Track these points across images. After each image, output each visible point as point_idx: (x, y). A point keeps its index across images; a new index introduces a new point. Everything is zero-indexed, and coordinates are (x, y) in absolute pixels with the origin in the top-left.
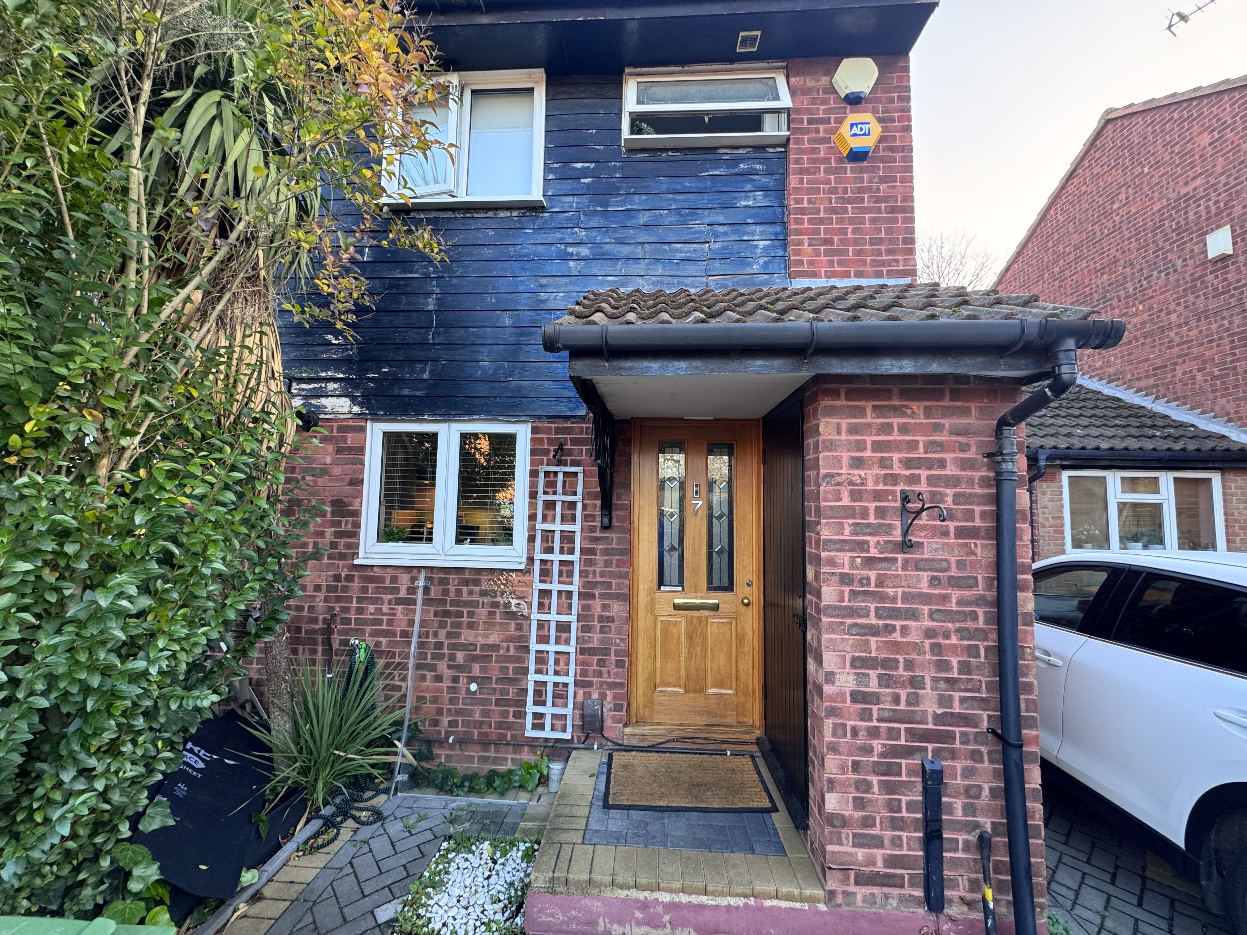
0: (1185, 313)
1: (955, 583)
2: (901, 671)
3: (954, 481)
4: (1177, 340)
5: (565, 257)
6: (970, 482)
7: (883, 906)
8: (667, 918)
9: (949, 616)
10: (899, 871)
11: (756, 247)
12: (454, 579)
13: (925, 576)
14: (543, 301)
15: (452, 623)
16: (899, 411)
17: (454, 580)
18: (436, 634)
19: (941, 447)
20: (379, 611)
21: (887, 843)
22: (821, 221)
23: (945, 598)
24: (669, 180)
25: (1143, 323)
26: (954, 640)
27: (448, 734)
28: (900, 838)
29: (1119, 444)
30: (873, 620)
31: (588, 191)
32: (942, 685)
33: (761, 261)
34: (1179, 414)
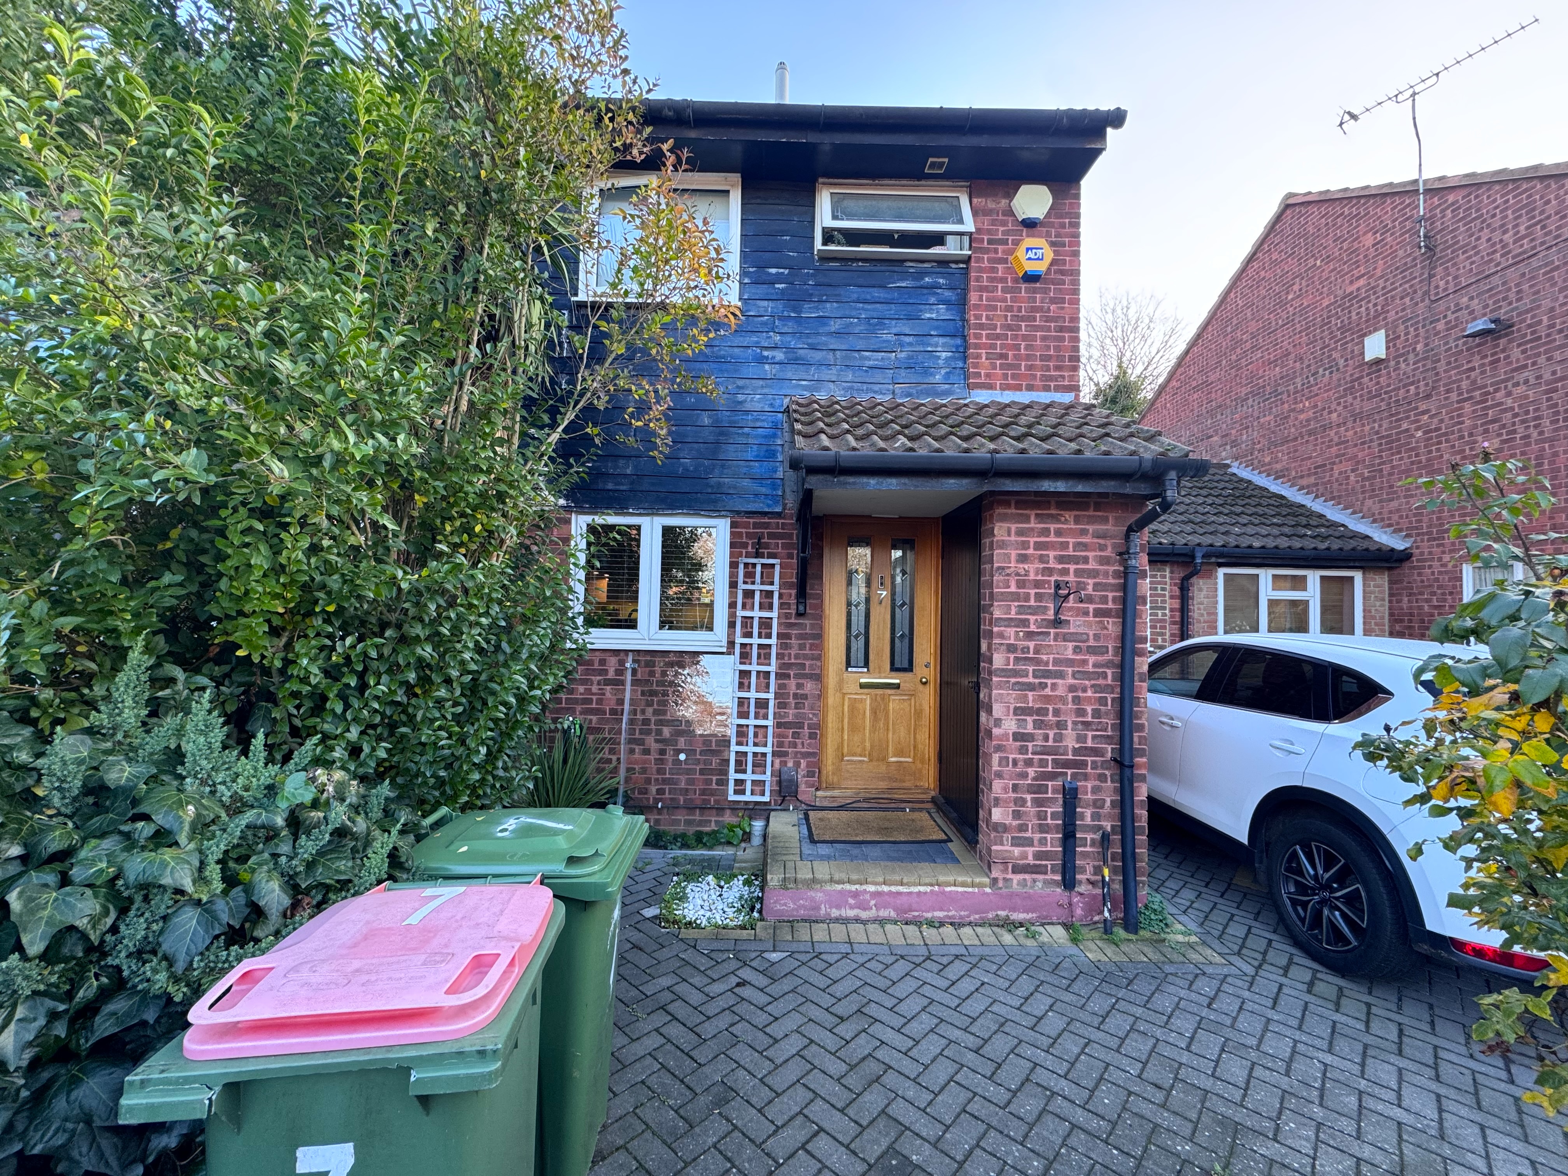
0: (1344, 414)
1: (1092, 651)
2: (1050, 717)
3: (1093, 574)
4: (1336, 439)
5: (761, 360)
6: (1106, 574)
7: (1032, 887)
8: (873, 902)
9: (1087, 675)
10: (1044, 863)
11: (939, 358)
12: (660, 662)
13: (1071, 645)
14: (741, 403)
15: (659, 701)
16: (1055, 519)
18: (643, 712)
19: (1085, 547)
20: (588, 691)
21: (1036, 842)
22: (998, 337)
23: (1084, 662)
24: (859, 289)
25: (1308, 420)
26: (1089, 693)
27: (656, 801)
28: (1045, 838)
29: (1270, 543)
30: (1031, 679)
31: (782, 297)
32: (1080, 726)
33: (943, 371)
34: (1334, 514)
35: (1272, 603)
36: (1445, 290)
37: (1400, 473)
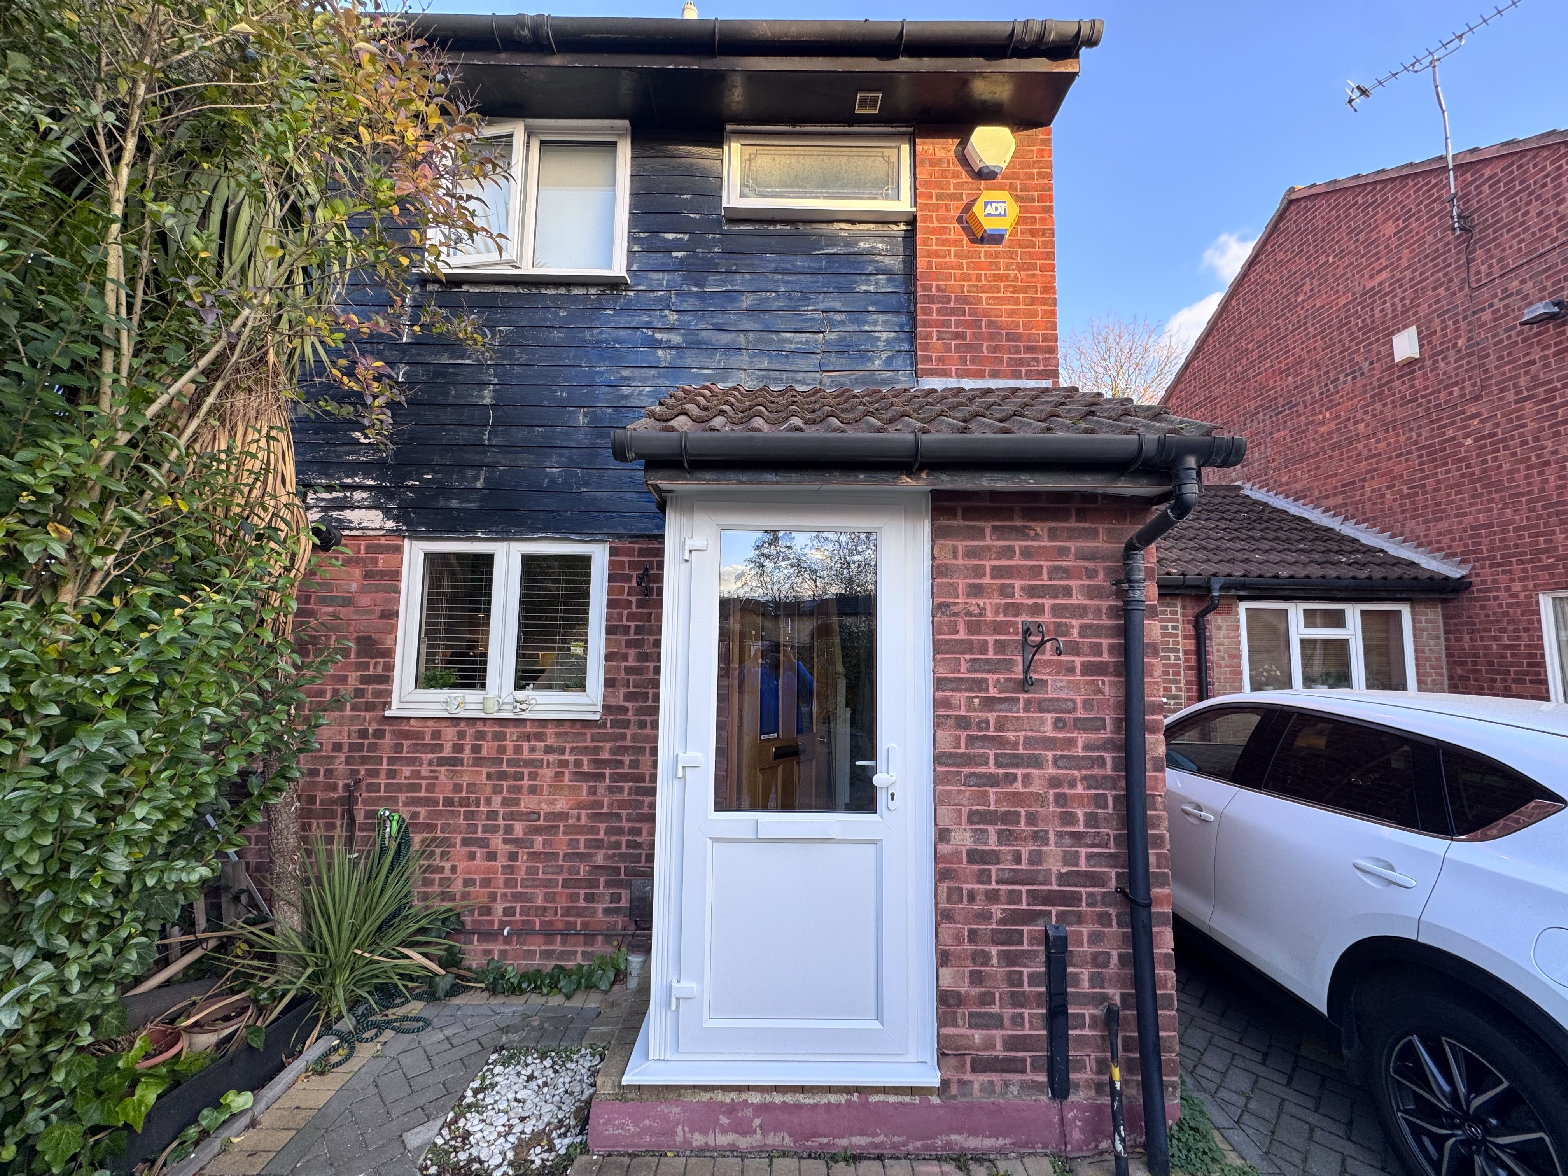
0: (1373, 423)
1: (1081, 725)
2: (1023, 826)
3: (1079, 612)
4: (1365, 453)
5: (654, 344)
6: (1098, 612)
7: (1003, 1095)
8: (757, 1122)
9: (1075, 762)
10: (1021, 1054)
11: (878, 339)
13: (1049, 717)
14: (626, 397)
15: (509, 787)
16: (1021, 532)
17: (512, 734)
18: (488, 801)
19: (1067, 573)
20: (417, 774)
21: (1007, 1022)
22: (952, 311)
23: (1071, 742)
24: (777, 257)
25: (1330, 433)
26: (1080, 789)
27: (503, 924)
28: (1021, 1015)
29: (1300, 572)
30: (992, 769)
31: (681, 266)
32: (1067, 840)
33: (884, 356)
34: (1368, 538)
35: (1306, 643)
36: (1488, 275)
37: (1447, 487)
